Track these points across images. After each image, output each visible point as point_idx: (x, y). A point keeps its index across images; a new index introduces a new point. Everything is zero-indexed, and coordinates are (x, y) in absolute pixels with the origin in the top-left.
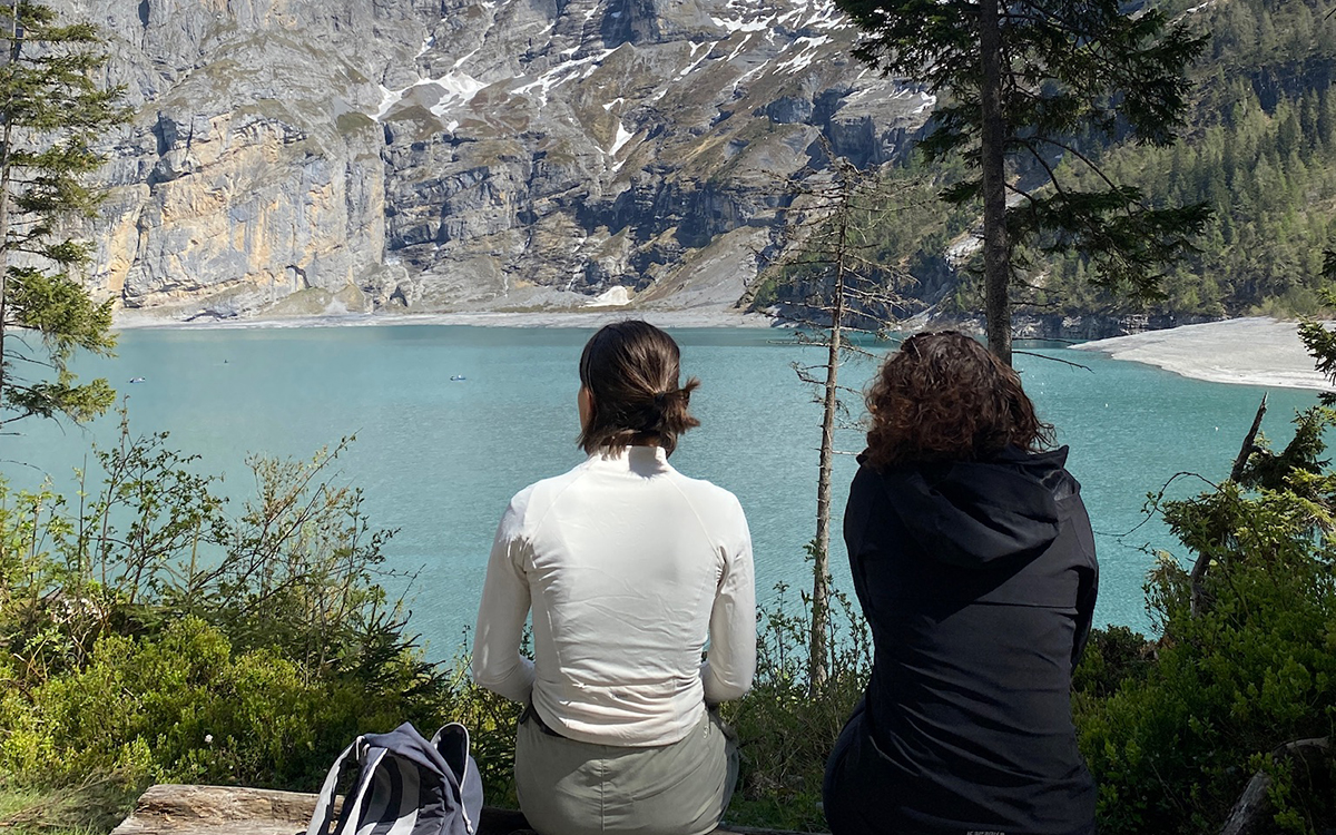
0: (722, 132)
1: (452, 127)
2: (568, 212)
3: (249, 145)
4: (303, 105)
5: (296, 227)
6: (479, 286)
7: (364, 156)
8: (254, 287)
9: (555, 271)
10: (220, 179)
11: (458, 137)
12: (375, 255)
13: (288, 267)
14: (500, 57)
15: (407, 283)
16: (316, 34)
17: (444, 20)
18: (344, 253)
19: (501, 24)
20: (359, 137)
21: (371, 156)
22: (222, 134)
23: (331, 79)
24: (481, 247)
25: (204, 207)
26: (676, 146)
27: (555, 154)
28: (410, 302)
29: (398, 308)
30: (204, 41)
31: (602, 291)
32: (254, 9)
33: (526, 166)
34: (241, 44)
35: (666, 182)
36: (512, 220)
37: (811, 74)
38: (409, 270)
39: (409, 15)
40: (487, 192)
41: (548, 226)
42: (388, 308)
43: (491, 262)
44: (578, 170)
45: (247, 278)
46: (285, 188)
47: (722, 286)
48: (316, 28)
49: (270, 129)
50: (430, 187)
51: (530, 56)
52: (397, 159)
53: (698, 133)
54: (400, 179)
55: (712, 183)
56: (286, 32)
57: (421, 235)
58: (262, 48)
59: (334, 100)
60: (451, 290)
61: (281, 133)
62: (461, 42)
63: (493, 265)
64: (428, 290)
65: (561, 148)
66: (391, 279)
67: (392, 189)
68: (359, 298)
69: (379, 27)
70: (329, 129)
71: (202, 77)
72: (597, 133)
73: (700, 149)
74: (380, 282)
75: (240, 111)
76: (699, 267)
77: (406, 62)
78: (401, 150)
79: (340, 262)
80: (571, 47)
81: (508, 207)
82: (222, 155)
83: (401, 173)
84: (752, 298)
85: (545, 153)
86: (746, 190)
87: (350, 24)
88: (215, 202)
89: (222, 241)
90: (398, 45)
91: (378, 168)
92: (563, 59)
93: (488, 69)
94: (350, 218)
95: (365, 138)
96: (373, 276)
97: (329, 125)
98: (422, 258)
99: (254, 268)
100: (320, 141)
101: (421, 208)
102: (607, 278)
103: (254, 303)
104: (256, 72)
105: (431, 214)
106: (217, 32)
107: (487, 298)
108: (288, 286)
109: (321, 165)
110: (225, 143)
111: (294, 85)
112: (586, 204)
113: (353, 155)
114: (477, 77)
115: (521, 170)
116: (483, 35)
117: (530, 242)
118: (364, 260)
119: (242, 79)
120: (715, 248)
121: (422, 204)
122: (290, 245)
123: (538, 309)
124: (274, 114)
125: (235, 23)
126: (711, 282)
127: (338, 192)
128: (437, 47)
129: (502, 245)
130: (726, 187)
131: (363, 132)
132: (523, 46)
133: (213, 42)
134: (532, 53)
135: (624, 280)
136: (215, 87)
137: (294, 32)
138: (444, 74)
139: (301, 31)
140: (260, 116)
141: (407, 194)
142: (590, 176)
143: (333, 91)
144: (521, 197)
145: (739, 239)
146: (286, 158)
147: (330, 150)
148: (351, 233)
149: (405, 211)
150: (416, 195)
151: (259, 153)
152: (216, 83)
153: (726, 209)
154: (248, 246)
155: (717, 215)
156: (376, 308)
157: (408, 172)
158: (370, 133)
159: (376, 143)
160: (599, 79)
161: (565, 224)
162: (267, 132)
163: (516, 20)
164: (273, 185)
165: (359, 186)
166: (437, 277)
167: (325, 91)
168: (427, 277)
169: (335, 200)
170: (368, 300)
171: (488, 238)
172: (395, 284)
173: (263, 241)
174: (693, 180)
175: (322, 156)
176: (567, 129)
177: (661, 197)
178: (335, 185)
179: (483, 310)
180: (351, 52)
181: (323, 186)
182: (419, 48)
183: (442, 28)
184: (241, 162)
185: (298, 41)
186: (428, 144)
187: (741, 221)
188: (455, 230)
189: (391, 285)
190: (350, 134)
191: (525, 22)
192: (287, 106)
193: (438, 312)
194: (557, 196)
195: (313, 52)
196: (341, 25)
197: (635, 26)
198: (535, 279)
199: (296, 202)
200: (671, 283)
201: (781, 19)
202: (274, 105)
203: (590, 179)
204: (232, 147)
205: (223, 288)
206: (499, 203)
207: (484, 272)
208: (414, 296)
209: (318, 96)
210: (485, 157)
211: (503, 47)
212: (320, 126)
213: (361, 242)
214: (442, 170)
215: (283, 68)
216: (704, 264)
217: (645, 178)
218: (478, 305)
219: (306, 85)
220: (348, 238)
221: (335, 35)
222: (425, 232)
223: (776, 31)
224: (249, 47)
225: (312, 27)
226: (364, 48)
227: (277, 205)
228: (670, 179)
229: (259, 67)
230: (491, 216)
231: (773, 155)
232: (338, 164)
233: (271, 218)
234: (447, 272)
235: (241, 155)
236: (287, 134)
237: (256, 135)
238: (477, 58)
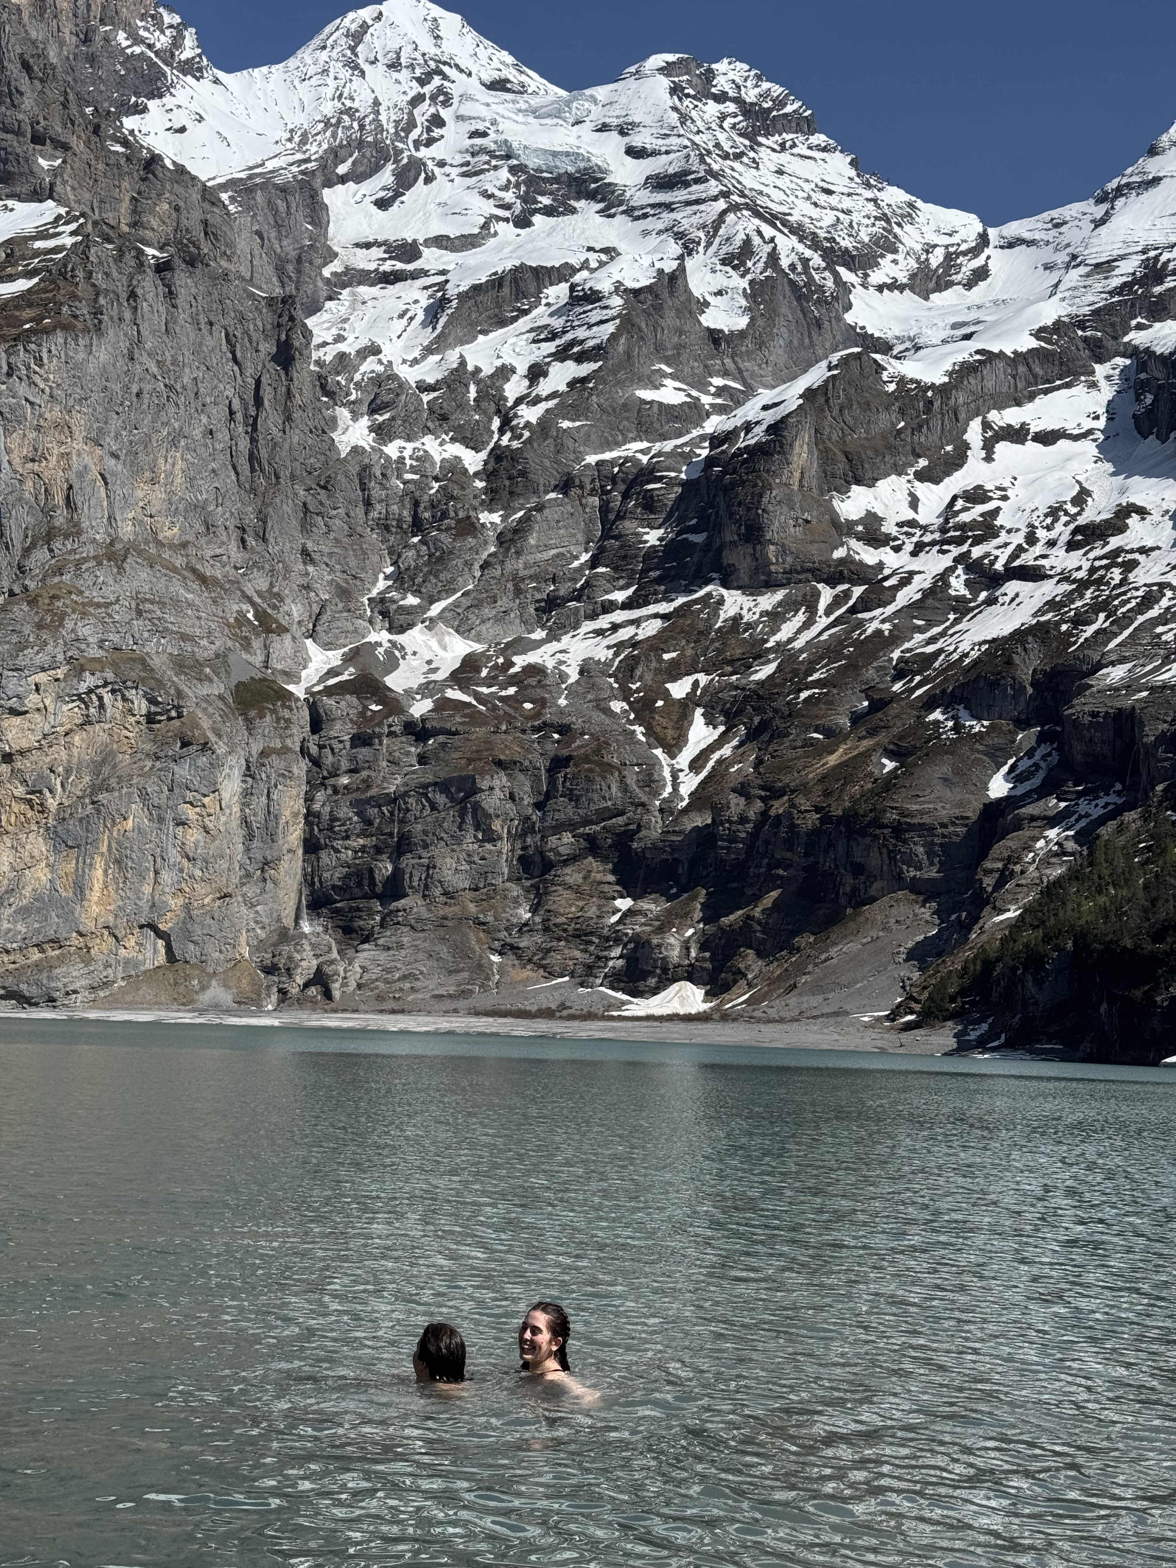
0: (872, 733)
1: (420, 708)
2: (605, 859)
3: (91, 723)
4: (181, 664)
5: (159, 860)
6: (450, 972)
7: (274, 751)
8: (85, 955)
9: (577, 954)
10: (41, 776)
11: (428, 725)
12: (283, 915)
13: (141, 927)
14: (504, 602)
15: (332, 962)
16: (209, 553)
17: (416, 540)
18: (234, 908)
19: (508, 550)
20: (268, 718)
21: (284, 751)
22: (47, 702)
23: (229, 625)
24: (456, 909)
25: (13, 820)
26: (791, 754)
27: (586, 759)
28: (337, 994)
29: (316, 1003)
30: (27, 552)
31: (655, 991)
32: (110, 504)
33: (538, 778)
34: (85, 560)
35: (773, 812)
36: (510, 867)
37: (1030, 639)
38: (338, 943)
39: (359, 529)
40: (469, 819)
41: (570, 880)
42: (301, 1002)
43: (472, 936)
44: (624, 787)
45: (76, 940)
46: (144, 796)
47: (865, 988)
48: (209, 542)
49: (125, 699)
50: (379, 807)
51: (551, 604)
52: (329, 759)
53: (829, 732)
54: (330, 791)
55: (850, 818)
56: (160, 544)
57: (360, 885)
58: (120, 568)
59: (232, 658)
60: (404, 978)
61: (141, 706)
62: (442, 576)
63: (474, 939)
64: (366, 976)
65: (598, 751)
66: (308, 952)
67: (316, 807)
68: (254, 983)
69: (310, 545)
70: (220, 704)
71: (21, 610)
72: (658, 729)
73: (833, 760)
74: (290, 958)
75: (78, 668)
76: (823, 957)
77: (352, 606)
78: (337, 746)
79: (227, 923)
80: (622, 588)
81: (505, 846)
82: (45, 736)
83: (332, 781)
84: (917, 1007)
85: (569, 758)
86: (911, 827)
87: (264, 540)
88: (30, 814)
89: (38, 879)
90: (339, 577)
91: (295, 770)
92: (609, 607)
93: (483, 622)
94: (248, 850)
95: (278, 720)
96: (281, 948)
97: (221, 697)
98: (361, 923)
99: (88, 925)
100: (206, 723)
101: (361, 841)
102: (665, 970)
103: (84, 983)
104: (107, 605)
105: (378, 850)
106: (49, 537)
107: (464, 994)
108: (140, 957)
109: (203, 761)
110: (51, 718)
111: (166, 629)
112: (635, 845)
113: (256, 749)
114: (463, 630)
115: (528, 783)
116: (477, 566)
117: (539, 904)
118: (266, 921)
119: (84, 615)
120: (852, 925)
121: (363, 834)
122: (147, 889)
123: (547, 1014)
124: (133, 675)
125: (77, 525)
126: (843, 980)
127: (229, 807)
128: (403, 583)
129: (492, 907)
130: (877, 823)
131: (274, 711)
132: (543, 585)
133: (41, 555)
134: (558, 598)
135: (692, 975)
136: (40, 626)
137: (172, 546)
138: (411, 626)
139: (184, 545)
140: (110, 676)
141: (341, 815)
142: (644, 798)
143: (230, 643)
144: (527, 828)
145: (894, 911)
146: (148, 747)
147: (220, 736)
148: (248, 875)
149: (338, 844)
150: (356, 818)
151: (105, 737)
152: (41, 620)
153: (875, 860)
154: (80, 889)
155: (858, 869)
156: (281, 1001)
157: (345, 780)
158: (286, 714)
159: (295, 730)
160: (666, 642)
161: (599, 877)
162: (120, 704)
163: (532, 542)
164: (124, 791)
165: (264, 799)
166: (383, 956)
167: (218, 644)
168: (367, 954)
169: (223, 819)
170: (268, 987)
171: (469, 895)
172: (315, 963)
173: (105, 882)
174: (818, 809)
175: (205, 747)
176: (607, 721)
177: (762, 836)
178: (226, 795)
179: (456, 1011)
180: (263, 584)
181: (205, 796)
182: (374, 583)
183: (411, 553)
184: (75, 751)
185: (180, 561)
186: (379, 736)
187: (899, 882)
188: (416, 879)
189: (307, 965)
190: (252, 713)
191: (548, 547)
192: (156, 662)
193: (381, 1011)
194: (587, 830)
195: (203, 579)
196: (251, 541)
197: (730, 557)
198: (544, 967)
199: (161, 820)
200: (773, 982)
201: (977, 552)
202: (133, 660)
203: (643, 805)
204: (62, 725)
205: (36, 956)
206: (491, 837)
207: (462, 951)
208: (343, 985)
209: (206, 649)
210: (470, 761)
211: (510, 585)
212: (206, 699)
213: (263, 891)
214: (399, 780)
215: (152, 603)
216: (833, 952)
217: (736, 804)
218: (449, 1005)
219: (189, 631)
220: (243, 884)
221: (235, 554)
222: (366, 882)
223: (968, 569)
224: (100, 564)
225: (203, 540)
226: (285, 578)
227: (130, 824)
228: (778, 807)
229: (112, 598)
230: (476, 859)
231: (957, 772)
232: (232, 760)
233: (119, 843)
234: (400, 946)
235: (77, 739)
236: (153, 709)
237: (102, 706)
238: (466, 602)
